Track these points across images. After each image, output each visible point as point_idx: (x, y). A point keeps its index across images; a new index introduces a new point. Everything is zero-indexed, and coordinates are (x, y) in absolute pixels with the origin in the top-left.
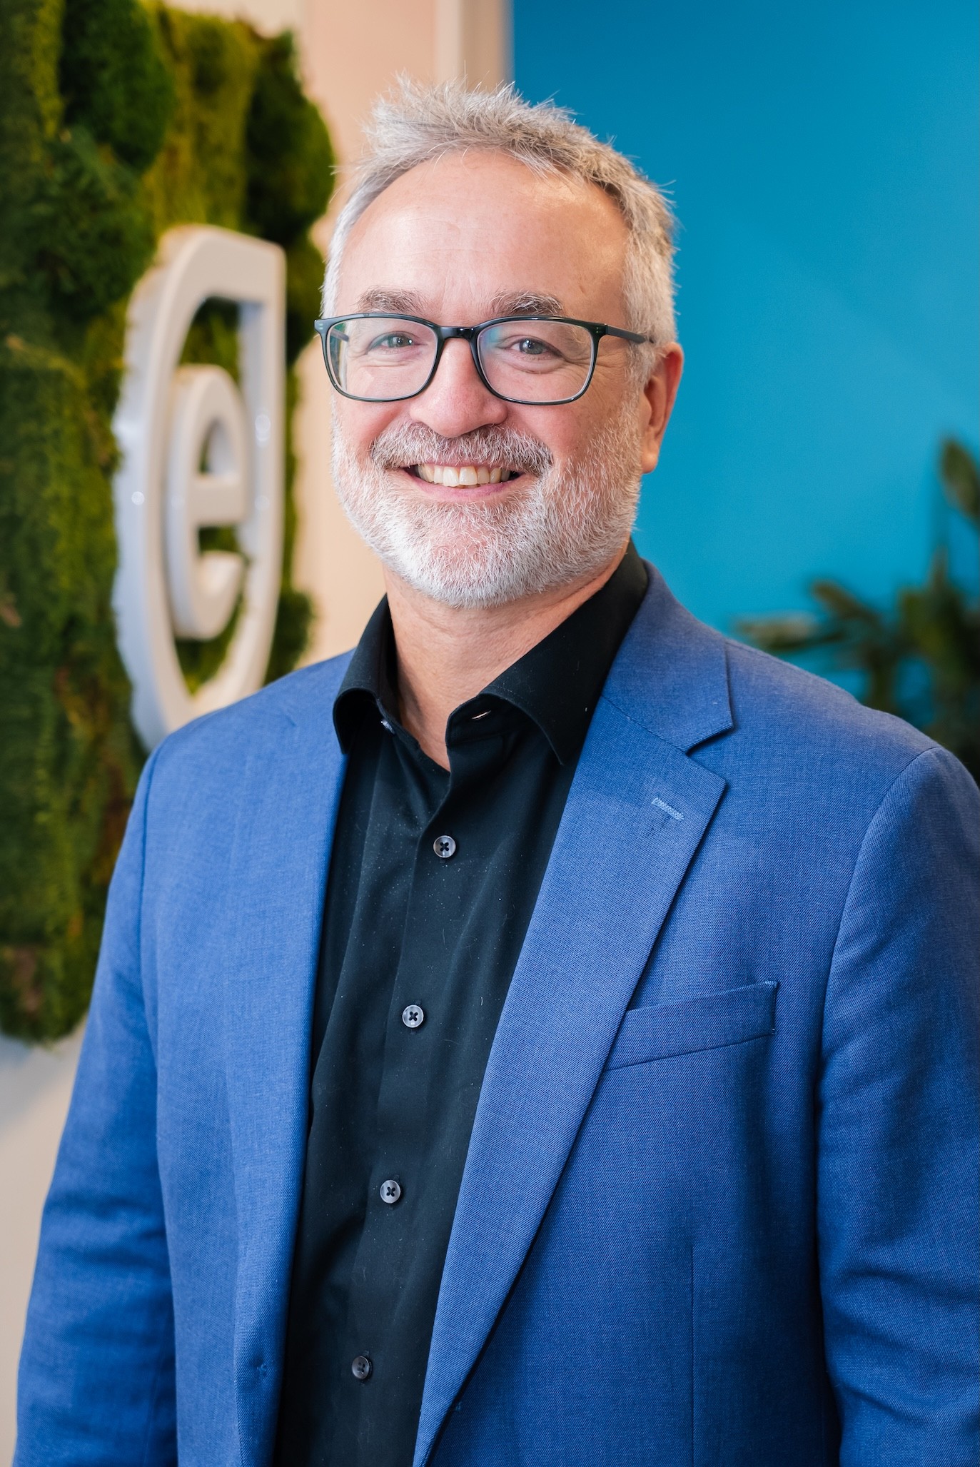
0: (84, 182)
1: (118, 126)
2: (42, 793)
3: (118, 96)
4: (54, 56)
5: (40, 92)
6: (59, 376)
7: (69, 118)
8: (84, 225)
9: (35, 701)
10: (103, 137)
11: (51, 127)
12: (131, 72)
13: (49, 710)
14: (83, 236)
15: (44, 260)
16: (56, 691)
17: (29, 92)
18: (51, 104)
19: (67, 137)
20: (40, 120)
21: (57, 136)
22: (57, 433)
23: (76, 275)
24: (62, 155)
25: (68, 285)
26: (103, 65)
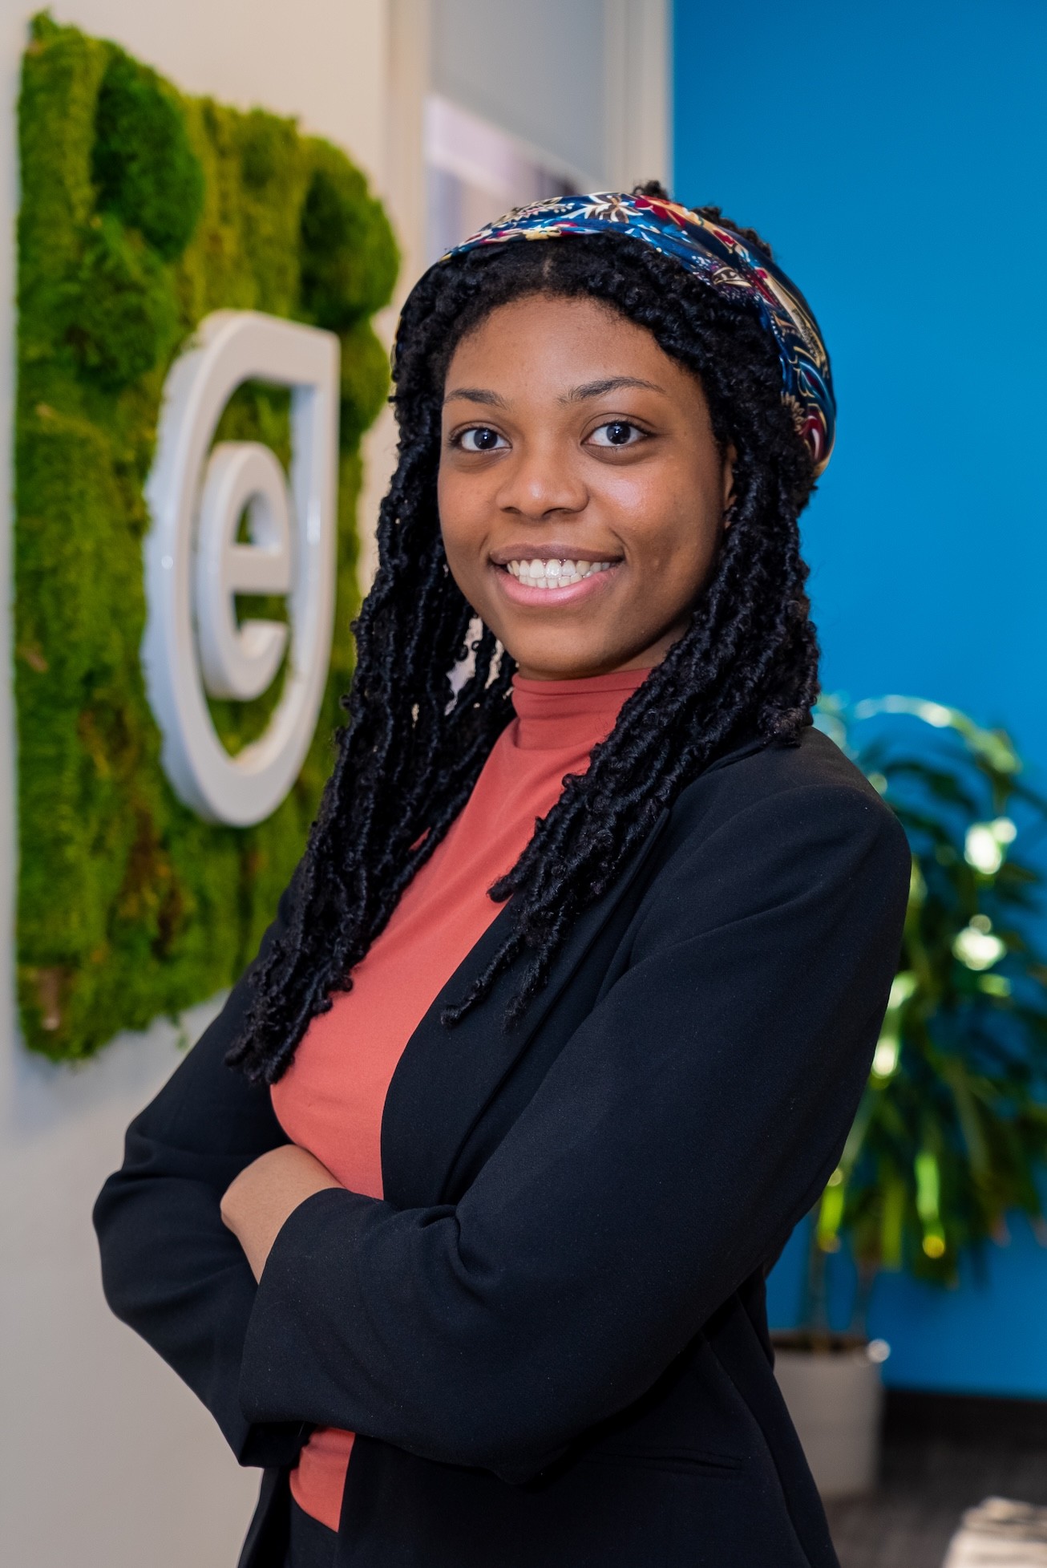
0: (110, 264)
1: (148, 214)
2: (65, 827)
3: (147, 185)
4: (86, 148)
5: (69, 181)
6: (84, 442)
7: (101, 205)
8: (108, 304)
9: (59, 740)
10: (132, 222)
11: (81, 214)
12: (160, 166)
13: (74, 750)
14: (108, 313)
15: (74, 335)
16: (81, 733)
17: (60, 182)
18: (83, 192)
19: (97, 223)
20: (70, 209)
21: (88, 221)
22: (82, 494)
23: (101, 347)
24: (90, 239)
25: (93, 358)
26: (132, 157)
